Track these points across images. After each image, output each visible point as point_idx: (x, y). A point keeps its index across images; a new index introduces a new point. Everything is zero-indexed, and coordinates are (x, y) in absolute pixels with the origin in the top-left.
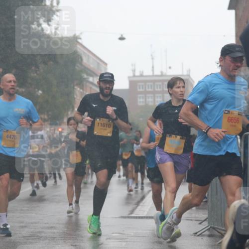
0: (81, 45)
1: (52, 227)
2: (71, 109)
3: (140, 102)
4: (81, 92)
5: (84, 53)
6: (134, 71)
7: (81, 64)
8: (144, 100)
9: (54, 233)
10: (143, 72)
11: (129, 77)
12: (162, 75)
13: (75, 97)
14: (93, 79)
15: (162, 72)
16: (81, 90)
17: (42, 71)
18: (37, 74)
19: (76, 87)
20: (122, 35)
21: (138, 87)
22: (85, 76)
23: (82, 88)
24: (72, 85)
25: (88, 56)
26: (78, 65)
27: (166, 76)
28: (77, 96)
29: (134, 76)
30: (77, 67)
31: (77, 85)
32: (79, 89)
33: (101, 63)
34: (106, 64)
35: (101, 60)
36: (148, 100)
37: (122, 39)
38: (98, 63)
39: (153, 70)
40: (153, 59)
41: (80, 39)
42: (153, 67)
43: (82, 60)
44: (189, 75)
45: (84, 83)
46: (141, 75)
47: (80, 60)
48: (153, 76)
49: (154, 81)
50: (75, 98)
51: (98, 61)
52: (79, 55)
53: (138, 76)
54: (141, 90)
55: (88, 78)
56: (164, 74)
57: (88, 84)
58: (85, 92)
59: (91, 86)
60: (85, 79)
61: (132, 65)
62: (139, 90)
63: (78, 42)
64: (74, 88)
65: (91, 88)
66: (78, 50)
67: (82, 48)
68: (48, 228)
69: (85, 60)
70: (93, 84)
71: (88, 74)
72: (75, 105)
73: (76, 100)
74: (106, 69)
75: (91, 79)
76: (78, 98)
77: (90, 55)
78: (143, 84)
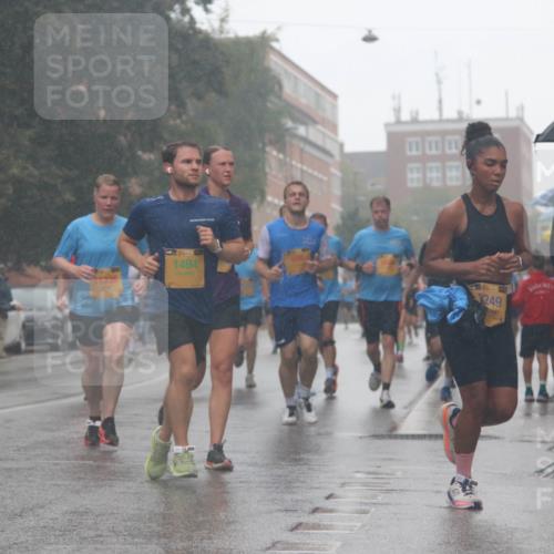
0: (278, 53)
2: (259, 198)
3: (412, 180)
4: (280, 160)
5: (286, 72)
6: (398, 111)
7: (280, 97)
8: (420, 175)
10: (417, 113)
11: (387, 125)
12: (461, 119)
13: (267, 170)
14: (307, 132)
15: (460, 113)
16: (281, 156)
17: (192, 113)
18: (183, 122)
19: (268, 149)
20: (370, 31)
21: (407, 147)
22: (290, 124)
23: (282, 150)
24: (260, 145)
25: (295, 78)
26: (273, 98)
27: (469, 120)
28: (270, 167)
29: (398, 122)
30: (269, 105)
31: (271, 143)
32: (275, 153)
33: (323, 94)
34: (335, 96)
35: (323, 88)
36: (428, 175)
37: (370, 38)
38: (317, 95)
39: (440, 110)
40: (439, 82)
41: (277, 40)
42: (440, 102)
43: (281, 87)
44: (521, 119)
45: (288, 139)
46: (415, 121)
47: (277, 87)
48: (441, 121)
49: (444, 133)
50: (266, 174)
51: (320, 91)
52: (274, 77)
53: (406, 123)
54: (414, 153)
55: (296, 129)
56: (465, 116)
57: (295, 142)
58: (288, 159)
59: (302, 145)
60: (287, 130)
61: (394, 98)
62: (408, 153)
63: (272, 48)
64: (264, 151)
65: (302, 150)
66: (273, 66)
67: (280, 62)
69: (288, 88)
70: (305, 140)
71: (294, 120)
72: (268, 190)
73: (269, 177)
74: (334, 107)
75: (302, 131)
76: (274, 173)
77: (299, 76)
78: (419, 139)
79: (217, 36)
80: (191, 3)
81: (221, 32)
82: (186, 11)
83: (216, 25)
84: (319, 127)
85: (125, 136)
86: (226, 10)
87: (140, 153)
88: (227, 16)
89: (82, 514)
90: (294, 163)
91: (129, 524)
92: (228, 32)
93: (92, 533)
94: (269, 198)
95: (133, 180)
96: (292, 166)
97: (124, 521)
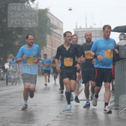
0: (50, 13)
1: (35, 105)
2: (45, 46)
3: (80, 42)
4: (50, 37)
5: (51, 17)
6: (77, 26)
7: (50, 23)
8: (82, 41)
9: (37, 108)
10: (81, 27)
11: (74, 29)
12: (91, 28)
13: (47, 39)
14: (56, 31)
15: (91, 27)
16: (50, 36)
19: (47, 35)
20: (70, 8)
21: (79, 34)
22: (52, 29)
23: (50, 35)
24: (45, 34)
25: (53, 19)
26: (48, 23)
27: (93, 28)
28: (48, 39)
29: (77, 29)
30: (47, 25)
31: (48, 33)
32: (49, 36)
33: (59, 22)
34: (62, 23)
35: (60, 21)
36: (84, 41)
37: (70, 10)
38: (58, 22)
39: (86, 26)
40: (86, 20)
41: (49, 10)
42: (86, 24)
43: (50, 21)
45: (52, 32)
46: (80, 28)
47: (49, 21)
48: (86, 28)
50: (47, 40)
51: (58, 21)
52: (49, 18)
53: (78, 29)
54: (80, 36)
55: (54, 30)
56: (92, 27)
57: (53, 33)
58: (52, 37)
59: (55, 34)
60: (52, 30)
61: (76, 23)
62: (79, 36)
63: (48, 12)
65: (55, 35)
66: (48, 16)
67: (50, 15)
68: (34, 106)
69: (52, 21)
70: (56, 33)
71: (53, 28)
72: (47, 44)
73: (47, 41)
74: (62, 25)
75: (55, 30)
76: (48, 40)
77: (54, 18)
78: (81, 33)
79: (36, 9)
80: (29, 1)
81: (37, 8)
82: (28, 3)
83: (35, 6)
84: (59, 30)
85: (15, 32)
86: (38, 3)
87: (18, 35)
88: (38, 4)
89: (4, 118)
90: (53, 38)
91: (15, 120)
92: (38, 8)
93: (6, 122)
94: (47, 46)
95: (16, 42)
96: (52, 39)
97: (14, 119)
